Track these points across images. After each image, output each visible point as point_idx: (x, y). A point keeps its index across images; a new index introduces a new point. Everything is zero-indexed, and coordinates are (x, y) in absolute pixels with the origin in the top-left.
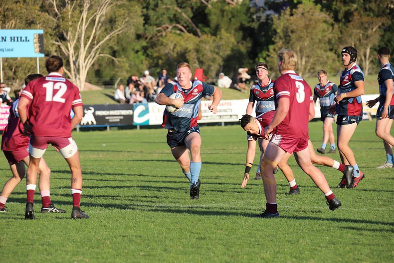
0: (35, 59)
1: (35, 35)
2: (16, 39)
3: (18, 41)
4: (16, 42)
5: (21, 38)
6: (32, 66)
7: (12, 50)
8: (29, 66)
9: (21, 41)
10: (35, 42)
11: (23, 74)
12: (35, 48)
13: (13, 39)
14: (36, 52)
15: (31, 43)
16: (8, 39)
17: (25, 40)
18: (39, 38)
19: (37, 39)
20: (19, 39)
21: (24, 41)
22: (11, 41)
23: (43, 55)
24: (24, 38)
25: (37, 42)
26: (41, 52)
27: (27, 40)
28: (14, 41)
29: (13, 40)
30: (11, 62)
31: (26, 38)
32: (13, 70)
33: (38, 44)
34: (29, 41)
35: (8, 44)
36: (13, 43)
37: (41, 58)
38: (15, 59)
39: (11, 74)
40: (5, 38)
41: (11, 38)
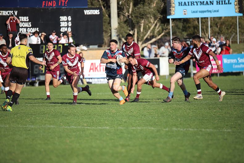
0: (236, 17)
2: (221, 2)
3: (222, 4)
4: (221, 5)
5: (225, 1)
6: (233, 23)
7: (218, 11)
8: (231, 24)
9: (225, 4)
10: (236, 4)
11: (226, 30)
12: (236, 9)
14: (236, 12)
15: (233, 5)
16: (215, 3)
17: (228, 3)
18: (238, 1)
19: (237, 2)
20: (223, 3)
21: (227, 3)
22: (217, 4)
23: (241, 15)
25: (237, 4)
26: (240, 12)
27: (230, 3)
28: (220, 4)
29: (218, 4)
30: (217, 20)
31: (229, 1)
32: (219, 27)
33: (238, 6)
34: (231, 3)
36: (218, 5)
37: (241, 16)
38: (220, 18)
39: (217, 29)
40: (212, 2)
41: (217, 1)
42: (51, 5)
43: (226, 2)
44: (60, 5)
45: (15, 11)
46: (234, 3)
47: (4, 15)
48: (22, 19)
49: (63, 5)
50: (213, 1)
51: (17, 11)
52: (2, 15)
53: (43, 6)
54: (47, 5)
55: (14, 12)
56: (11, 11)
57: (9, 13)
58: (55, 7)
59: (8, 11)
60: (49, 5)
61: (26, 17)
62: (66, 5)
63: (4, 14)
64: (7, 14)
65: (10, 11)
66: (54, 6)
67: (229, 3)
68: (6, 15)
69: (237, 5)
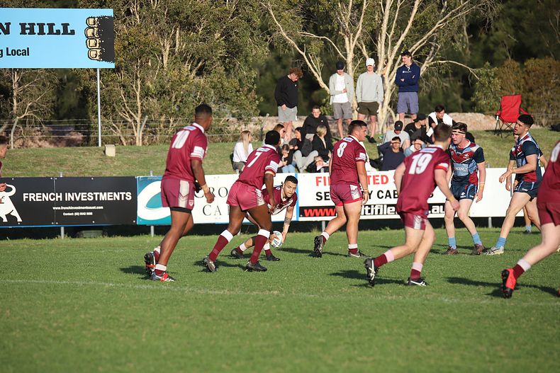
1: (91, 21)
2: (36, 29)
3: (42, 33)
5: (51, 26)
9: (51, 32)
13: (27, 29)
15: (80, 37)
17: (62, 32)
20: (46, 29)
21: (58, 32)
22: (24, 33)
24: (57, 27)
27: (69, 31)
28: (33, 33)
29: (28, 31)
31: (65, 26)
34: (73, 32)
35: (16, 40)
40: (5, 26)
41: (23, 25)
43: (55, 28)
46: (86, 31)
50: (8, 24)
67: (65, 32)
69: (93, 37)
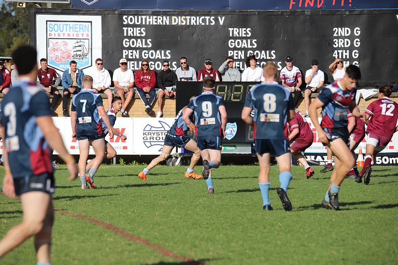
42: (312, 5)
44: (334, 4)
45: (219, 17)
47: (192, 24)
48: (236, 33)
49: (342, 5)
51: (223, 18)
52: (188, 24)
53: (290, 8)
54: (300, 6)
55: (216, 20)
56: (209, 17)
57: (204, 21)
58: (321, 7)
59: (203, 17)
60: (306, 6)
61: (245, 29)
62: (350, 5)
63: (193, 22)
64: (201, 22)
65: (207, 18)
66: (319, 7)
68: (198, 24)
